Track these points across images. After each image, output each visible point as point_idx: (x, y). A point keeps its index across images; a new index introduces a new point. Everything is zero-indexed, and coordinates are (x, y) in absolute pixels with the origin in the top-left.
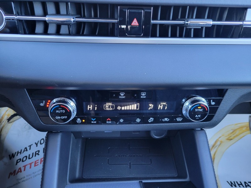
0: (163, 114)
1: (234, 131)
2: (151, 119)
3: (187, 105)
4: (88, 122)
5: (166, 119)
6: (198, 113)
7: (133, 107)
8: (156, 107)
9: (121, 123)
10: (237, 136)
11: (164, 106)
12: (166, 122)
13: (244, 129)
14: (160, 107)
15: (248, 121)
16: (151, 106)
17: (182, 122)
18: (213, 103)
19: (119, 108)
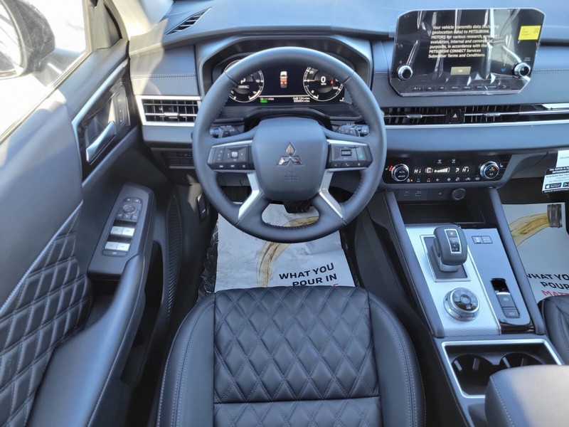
0: (466, 175)
1: (529, 224)
2: (458, 179)
3: (482, 168)
4: (414, 182)
5: (468, 179)
6: (492, 172)
7: (445, 170)
8: (461, 170)
9: (437, 182)
10: (533, 229)
11: (467, 169)
12: (468, 181)
13: (542, 221)
14: (464, 170)
15: (546, 212)
16: (458, 169)
17: (480, 180)
18: (502, 166)
19: (435, 171)
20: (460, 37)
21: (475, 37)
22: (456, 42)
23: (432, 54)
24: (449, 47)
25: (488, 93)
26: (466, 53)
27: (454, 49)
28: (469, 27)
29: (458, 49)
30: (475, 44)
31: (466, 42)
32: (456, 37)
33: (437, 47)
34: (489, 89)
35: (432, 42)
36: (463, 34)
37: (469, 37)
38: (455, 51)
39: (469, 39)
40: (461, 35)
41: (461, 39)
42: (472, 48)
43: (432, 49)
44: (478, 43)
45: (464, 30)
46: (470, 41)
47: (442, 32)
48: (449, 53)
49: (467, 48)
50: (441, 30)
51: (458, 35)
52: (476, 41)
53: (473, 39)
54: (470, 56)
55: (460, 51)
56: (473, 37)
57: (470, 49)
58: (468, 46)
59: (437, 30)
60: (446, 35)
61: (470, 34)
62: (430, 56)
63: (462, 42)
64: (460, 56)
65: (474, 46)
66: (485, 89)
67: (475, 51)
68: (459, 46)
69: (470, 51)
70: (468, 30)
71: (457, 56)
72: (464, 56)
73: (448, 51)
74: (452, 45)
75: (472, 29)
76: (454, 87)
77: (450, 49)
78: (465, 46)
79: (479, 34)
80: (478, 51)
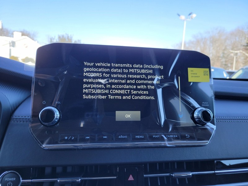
20: (120, 76)
21: (138, 77)
22: (116, 81)
23: (87, 94)
24: (108, 86)
25: (167, 143)
26: (130, 94)
27: (114, 89)
28: (128, 65)
29: (121, 89)
30: (140, 84)
31: (128, 82)
32: (115, 76)
33: (92, 86)
34: (169, 139)
35: (84, 80)
36: (123, 73)
37: (131, 76)
38: (117, 91)
39: (132, 79)
40: (120, 73)
41: (122, 79)
42: (136, 89)
43: (86, 88)
44: (143, 84)
45: (123, 68)
46: (133, 82)
47: (96, 70)
48: (109, 94)
49: (130, 89)
50: (94, 66)
51: (116, 73)
52: (140, 82)
53: (136, 79)
54: (136, 98)
55: (122, 92)
56: (135, 76)
57: (134, 90)
58: (131, 87)
59: (89, 67)
60: (103, 73)
61: (131, 73)
62: (85, 97)
63: (124, 81)
64: (124, 98)
65: (139, 87)
66: (163, 140)
67: (141, 92)
68: (121, 87)
69: (135, 92)
70: (128, 68)
71: (120, 97)
72: (129, 97)
73: (107, 91)
74: (111, 84)
75: (133, 68)
76: (121, 137)
77: (109, 89)
78: (128, 87)
79: (142, 74)
80: (145, 92)
